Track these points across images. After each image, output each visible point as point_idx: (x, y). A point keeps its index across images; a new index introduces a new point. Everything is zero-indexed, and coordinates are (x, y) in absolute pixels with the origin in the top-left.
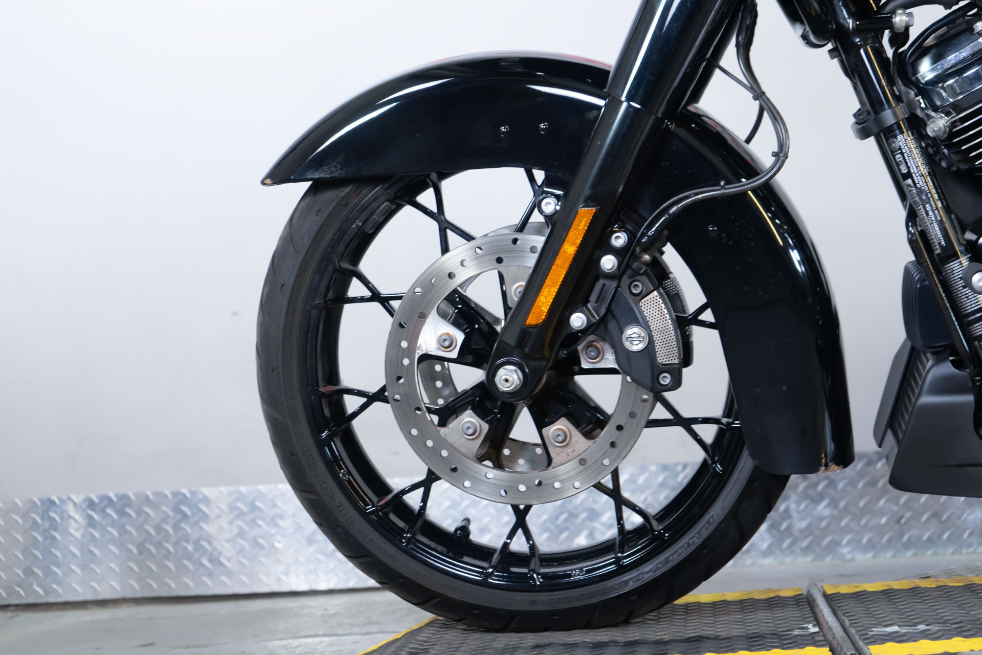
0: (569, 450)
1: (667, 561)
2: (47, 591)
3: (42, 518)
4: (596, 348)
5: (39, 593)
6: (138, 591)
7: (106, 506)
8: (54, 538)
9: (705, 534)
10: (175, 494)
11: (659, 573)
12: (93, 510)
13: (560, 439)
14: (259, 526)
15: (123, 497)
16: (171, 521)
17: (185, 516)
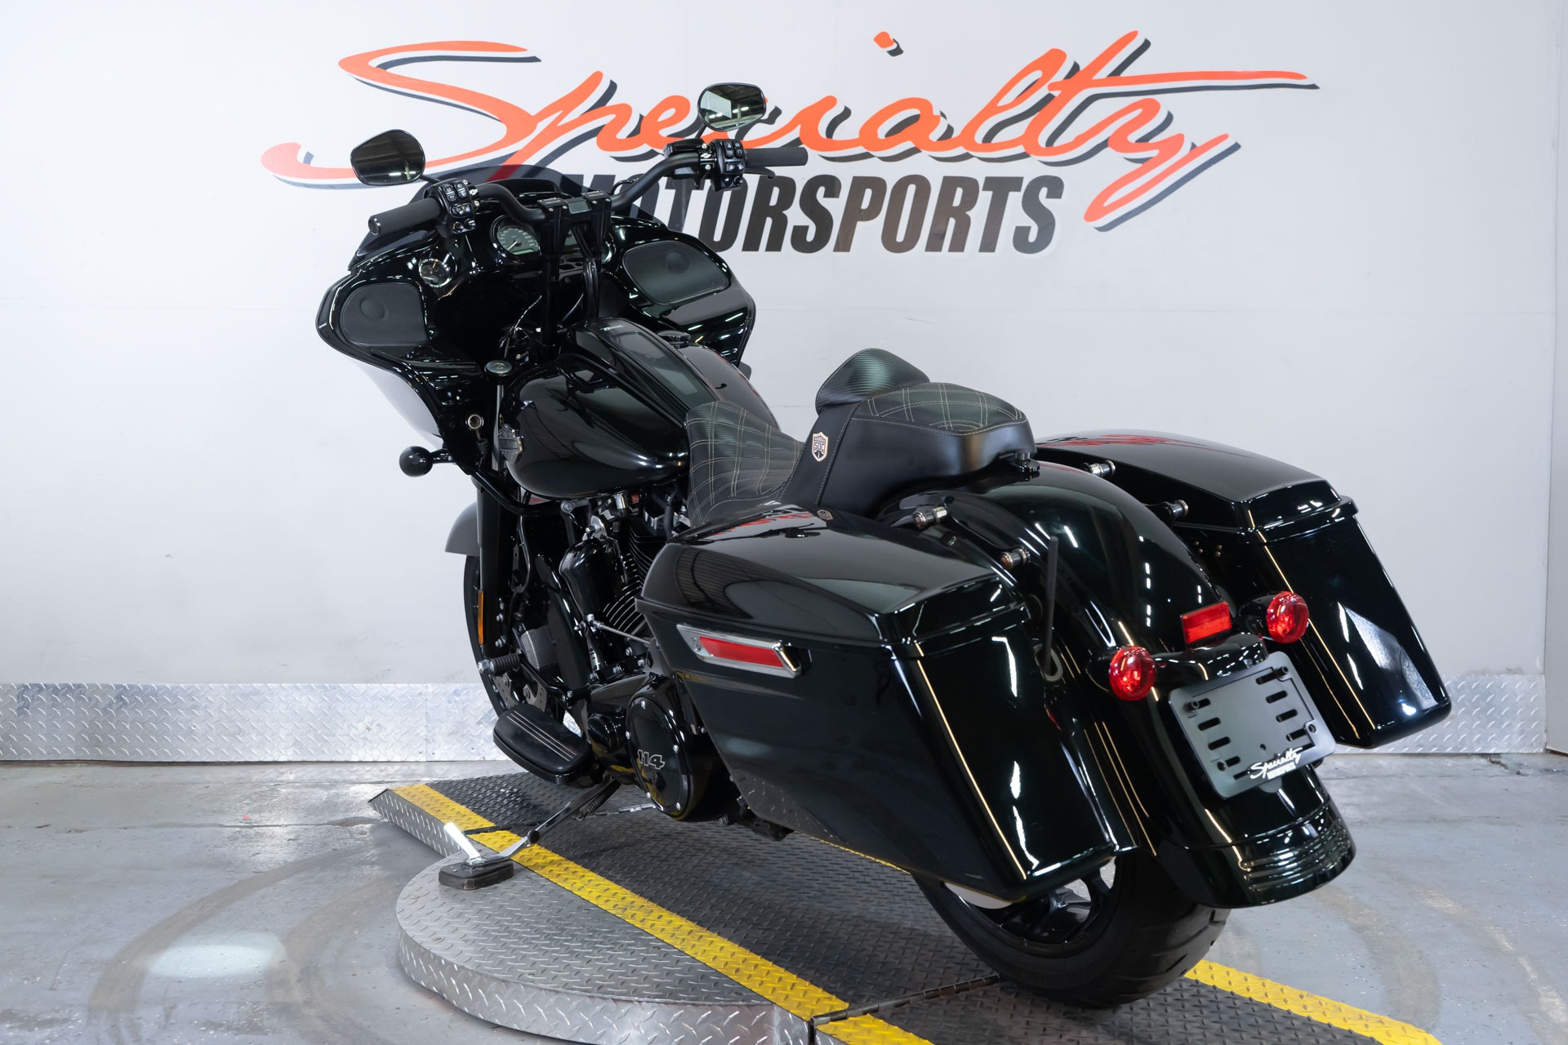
2: (20, 752)
3: (18, 698)
5: (14, 754)
6: (88, 754)
7: (66, 692)
8: (25, 713)
10: (118, 687)
12: (57, 695)
14: (180, 713)
15: (79, 686)
16: (115, 707)
17: (125, 703)
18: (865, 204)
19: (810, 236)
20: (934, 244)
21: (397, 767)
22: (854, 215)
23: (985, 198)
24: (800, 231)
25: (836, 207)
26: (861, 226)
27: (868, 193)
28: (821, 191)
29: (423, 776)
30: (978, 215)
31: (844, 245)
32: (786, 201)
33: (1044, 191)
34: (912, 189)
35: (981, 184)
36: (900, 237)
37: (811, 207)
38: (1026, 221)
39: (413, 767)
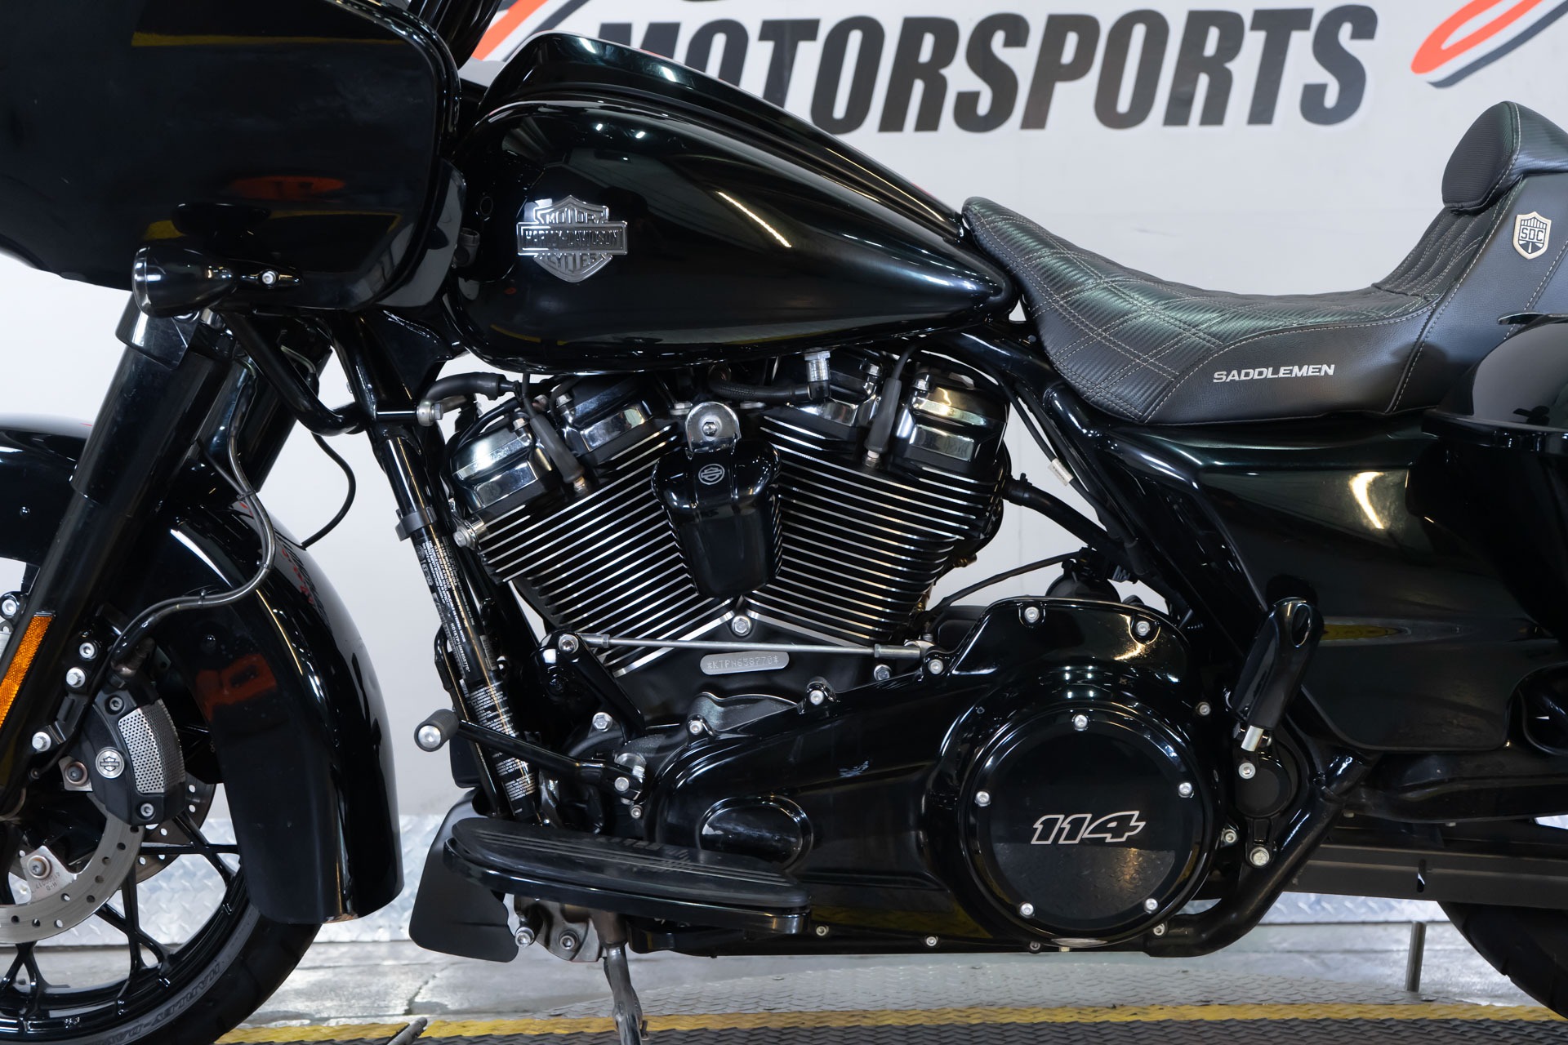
0: (50, 884)
1: (168, 1013)
4: (79, 768)
9: (209, 984)
11: (158, 1026)
13: (38, 870)
18: (1068, 56)
19: (983, 107)
20: (1177, 114)
21: (343, 949)
22: (1050, 72)
23: (1254, 43)
24: (967, 101)
25: (1022, 61)
26: (1061, 89)
27: (1072, 40)
28: (999, 37)
29: (384, 959)
30: (1245, 68)
31: (1036, 118)
32: (944, 54)
33: (1346, 30)
34: (1139, 32)
35: (1248, 21)
36: (1123, 104)
37: (983, 62)
38: (1320, 75)
39: (370, 948)
